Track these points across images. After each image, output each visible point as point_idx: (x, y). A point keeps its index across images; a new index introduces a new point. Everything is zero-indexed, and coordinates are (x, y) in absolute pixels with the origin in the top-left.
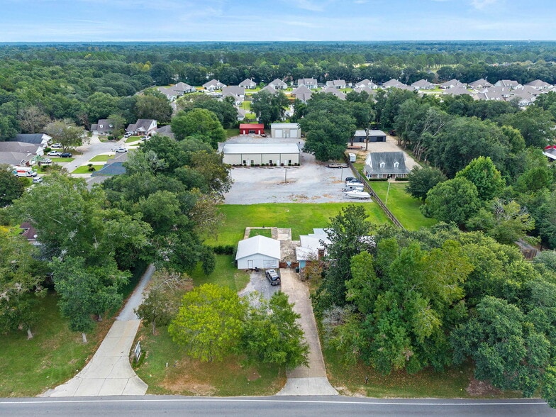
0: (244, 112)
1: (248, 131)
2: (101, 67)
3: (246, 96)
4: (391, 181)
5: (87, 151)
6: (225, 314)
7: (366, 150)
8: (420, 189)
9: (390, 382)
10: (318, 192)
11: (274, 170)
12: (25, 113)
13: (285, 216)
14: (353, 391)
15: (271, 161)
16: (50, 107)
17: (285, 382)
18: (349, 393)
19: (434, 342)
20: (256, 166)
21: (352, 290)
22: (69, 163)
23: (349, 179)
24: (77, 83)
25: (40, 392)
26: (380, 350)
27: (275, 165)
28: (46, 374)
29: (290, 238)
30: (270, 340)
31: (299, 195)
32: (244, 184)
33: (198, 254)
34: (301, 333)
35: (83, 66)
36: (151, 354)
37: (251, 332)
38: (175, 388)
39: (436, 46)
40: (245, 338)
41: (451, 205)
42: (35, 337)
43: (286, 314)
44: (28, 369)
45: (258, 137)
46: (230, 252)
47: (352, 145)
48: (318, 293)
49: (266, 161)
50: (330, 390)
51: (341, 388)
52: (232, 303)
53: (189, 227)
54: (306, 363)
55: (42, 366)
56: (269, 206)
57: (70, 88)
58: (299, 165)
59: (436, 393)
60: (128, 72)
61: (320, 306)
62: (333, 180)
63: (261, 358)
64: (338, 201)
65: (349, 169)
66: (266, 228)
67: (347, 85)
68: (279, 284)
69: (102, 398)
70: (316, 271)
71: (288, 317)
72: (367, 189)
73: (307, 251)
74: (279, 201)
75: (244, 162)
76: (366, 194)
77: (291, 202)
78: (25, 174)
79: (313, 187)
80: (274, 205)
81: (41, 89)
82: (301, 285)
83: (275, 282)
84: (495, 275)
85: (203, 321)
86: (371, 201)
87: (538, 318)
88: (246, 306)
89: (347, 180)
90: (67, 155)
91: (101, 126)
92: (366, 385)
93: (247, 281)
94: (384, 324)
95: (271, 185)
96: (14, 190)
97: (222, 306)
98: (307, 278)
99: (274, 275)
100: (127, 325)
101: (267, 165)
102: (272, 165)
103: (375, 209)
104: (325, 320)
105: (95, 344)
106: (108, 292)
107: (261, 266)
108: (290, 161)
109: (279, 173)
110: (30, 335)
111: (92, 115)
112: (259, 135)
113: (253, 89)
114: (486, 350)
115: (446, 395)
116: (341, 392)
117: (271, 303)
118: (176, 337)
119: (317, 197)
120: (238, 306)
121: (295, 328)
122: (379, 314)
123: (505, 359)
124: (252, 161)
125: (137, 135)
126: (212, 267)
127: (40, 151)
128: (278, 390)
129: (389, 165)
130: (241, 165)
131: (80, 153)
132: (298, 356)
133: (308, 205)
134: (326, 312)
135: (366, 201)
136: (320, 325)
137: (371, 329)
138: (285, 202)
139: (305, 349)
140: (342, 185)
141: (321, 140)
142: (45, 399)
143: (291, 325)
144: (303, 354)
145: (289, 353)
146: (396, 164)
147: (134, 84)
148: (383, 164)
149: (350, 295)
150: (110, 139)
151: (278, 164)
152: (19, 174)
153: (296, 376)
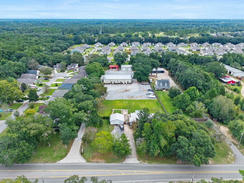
0: (111, 59)
1: (113, 68)
2: (53, 37)
3: (111, 50)
4: (164, 91)
5: (53, 77)
6: (108, 140)
7: (156, 77)
8: (172, 95)
9: (155, 160)
10: (138, 95)
11: (122, 85)
12: (30, 62)
13: (126, 105)
14: (144, 162)
15: (121, 82)
16: (39, 59)
17: (125, 159)
18: (143, 162)
19: (167, 148)
20: (116, 84)
21: (144, 134)
22: (48, 82)
23: (149, 90)
24: (46, 46)
25: (56, 162)
26: (151, 150)
27: (123, 83)
28: (57, 157)
29: (127, 113)
30: (121, 148)
31: (131, 96)
32: (111, 91)
33: (98, 120)
34: (130, 146)
35: (46, 37)
36: (86, 151)
37: (116, 145)
38: (94, 161)
39: (192, 23)
40: (114, 147)
41: (181, 103)
42: (51, 146)
43: (125, 140)
44: (51, 155)
45: (116, 71)
46: (108, 118)
47: (151, 75)
48: (135, 133)
49: (119, 82)
50: (138, 162)
51: (141, 161)
52: (110, 137)
53: (95, 112)
54: (131, 154)
55: (55, 155)
56: (120, 101)
57: (44, 49)
58: (131, 83)
59: (168, 163)
60: (64, 39)
61: (136, 137)
62: (143, 90)
63: (118, 153)
64: (144, 99)
65: (149, 85)
66: (119, 109)
67: (152, 44)
68: (124, 130)
69: (74, 163)
70: (135, 126)
71: (126, 141)
72: (155, 94)
73: (133, 119)
74: (124, 99)
75: (111, 82)
76: (154, 96)
77: (128, 99)
78: (34, 87)
79: (136, 93)
80: (122, 100)
81: (33, 50)
82: (130, 130)
83: (122, 129)
84: (183, 130)
85: (102, 142)
86: (156, 99)
87: (193, 142)
88: (114, 138)
89: (148, 90)
90: (47, 79)
91: (58, 66)
92: (148, 160)
93: (113, 128)
94: (152, 143)
95: (121, 92)
96: (34, 96)
97: (107, 138)
98: (133, 128)
99: (122, 127)
100: (78, 143)
101: (120, 83)
102: (121, 83)
103: (157, 102)
104: (137, 142)
105: (69, 148)
106: (74, 133)
107: (118, 123)
108: (128, 82)
109: (124, 87)
110: (50, 145)
111: (54, 61)
112: (116, 70)
113: (114, 46)
114: (178, 151)
115: (171, 163)
116: (141, 162)
117: (121, 137)
118: (94, 146)
119: (137, 97)
120: (112, 137)
121: (128, 144)
122: (151, 140)
123: (183, 153)
124: (114, 82)
125: (71, 70)
126: (102, 124)
127: (37, 77)
128: (123, 162)
129: (164, 85)
130: (110, 83)
131: (51, 78)
132: (128, 152)
133: (134, 100)
134: (137, 139)
135: (154, 99)
136: (135, 143)
137: (149, 145)
138: (126, 99)
139: (131, 150)
140: (146, 92)
141: (139, 75)
142: (58, 163)
143: (127, 143)
144: (130, 151)
145: (126, 151)
146: (166, 84)
147: (67, 45)
148: (161, 84)
149: (143, 135)
150: (61, 71)
151: (124, 83)
152: (32, 87)
153: (128, 158)
